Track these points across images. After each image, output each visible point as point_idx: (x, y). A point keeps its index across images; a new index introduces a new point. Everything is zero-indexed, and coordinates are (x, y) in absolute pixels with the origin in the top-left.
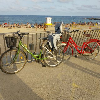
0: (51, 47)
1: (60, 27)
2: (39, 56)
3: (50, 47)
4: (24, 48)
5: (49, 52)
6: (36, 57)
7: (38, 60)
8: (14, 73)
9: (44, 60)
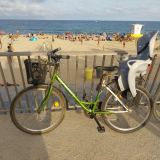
0: (122, 89)
1: (148, 43)
2: (93, 105)
3: (119, 88)
4: (62, 84)
5: (117, 99)
6: (86, 106)
7: (90, 113)
8: (40, 133)
9: (103, 116)
